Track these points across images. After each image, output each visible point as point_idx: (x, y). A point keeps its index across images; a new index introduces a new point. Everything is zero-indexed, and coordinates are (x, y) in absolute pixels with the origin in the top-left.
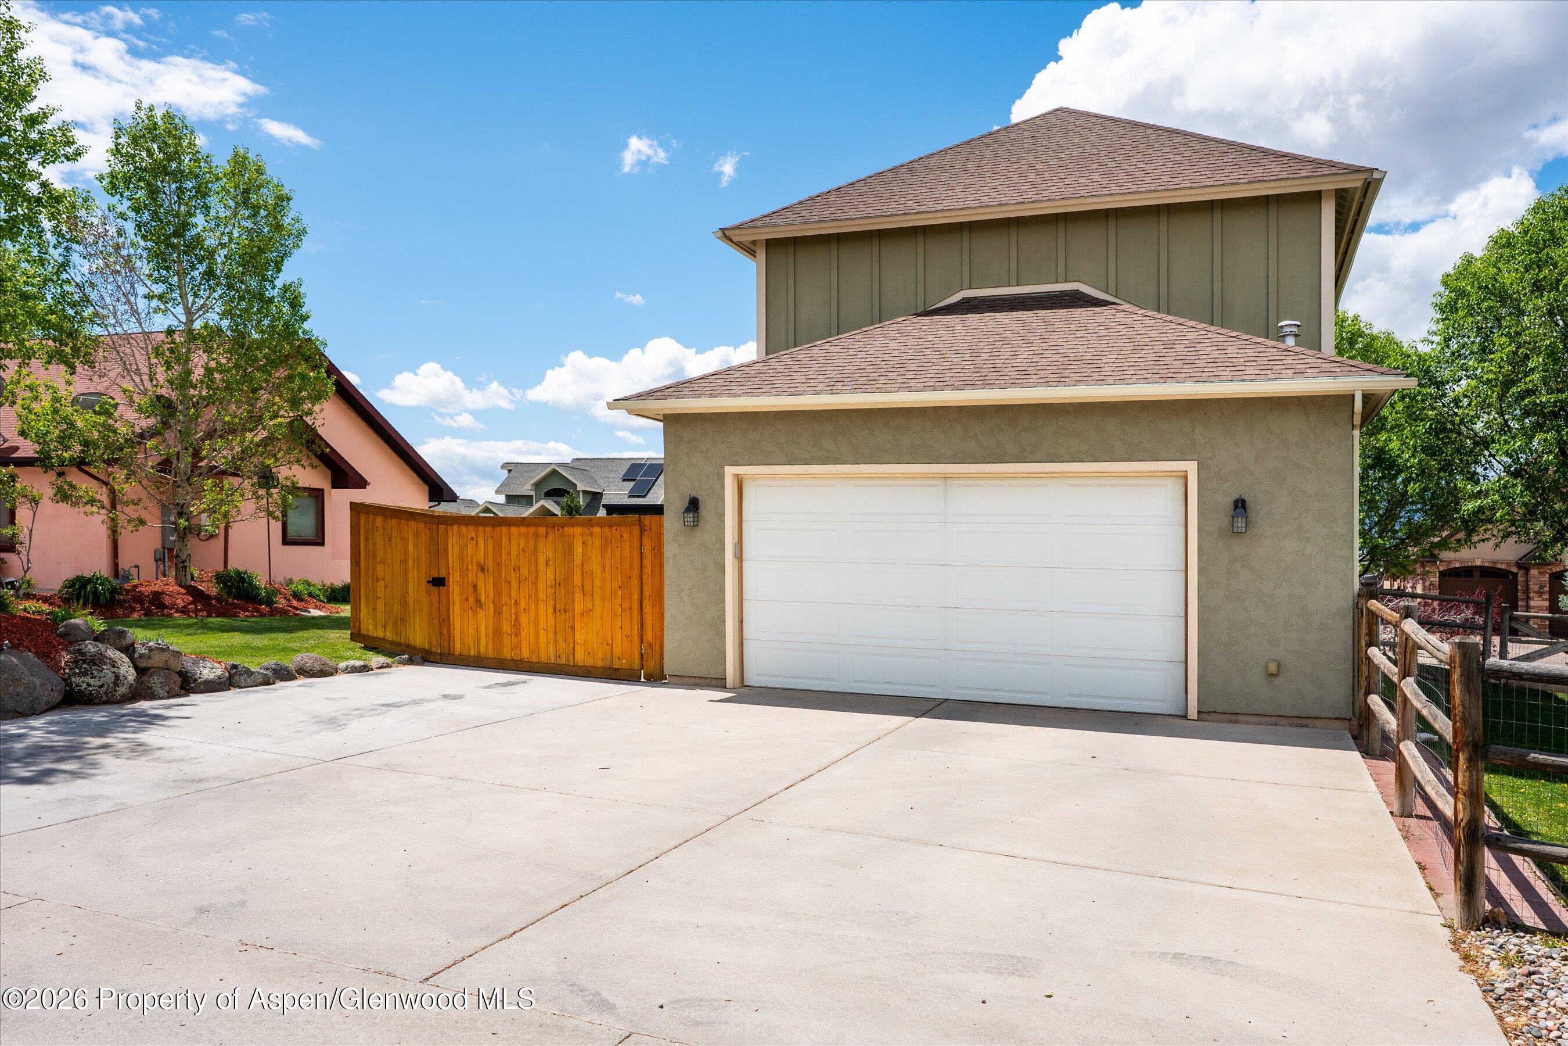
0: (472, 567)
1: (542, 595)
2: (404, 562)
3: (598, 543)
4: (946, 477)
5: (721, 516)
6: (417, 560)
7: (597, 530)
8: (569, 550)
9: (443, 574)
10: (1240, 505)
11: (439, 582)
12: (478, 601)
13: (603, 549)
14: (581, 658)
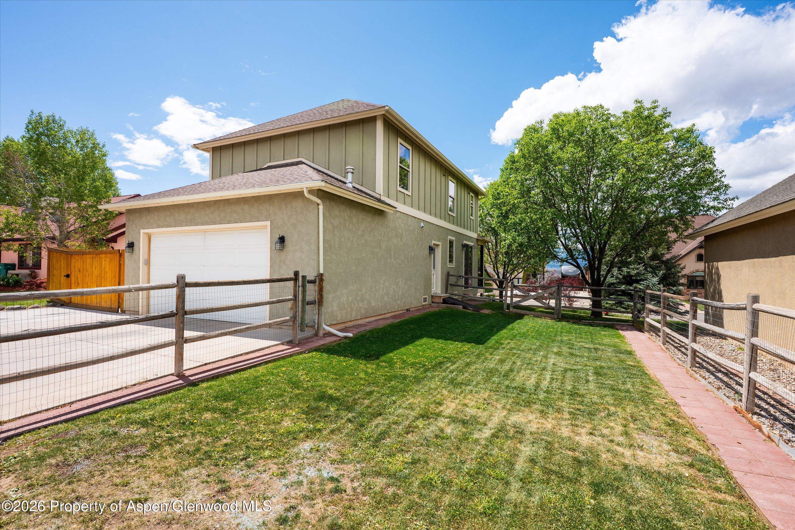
0: (77, 270)
1: (94, 280)
2: (61, 269)
3: (108, 260)
4: (205, 231)
5: (139, 248)
6: (64, 268)
7: (108, 255)
8: (101, 264)
9: (69, 273)
10: (282, 240)
11: (68, 276)
12: (78, 283)
13: (110, 262)
14: (104, 305)
